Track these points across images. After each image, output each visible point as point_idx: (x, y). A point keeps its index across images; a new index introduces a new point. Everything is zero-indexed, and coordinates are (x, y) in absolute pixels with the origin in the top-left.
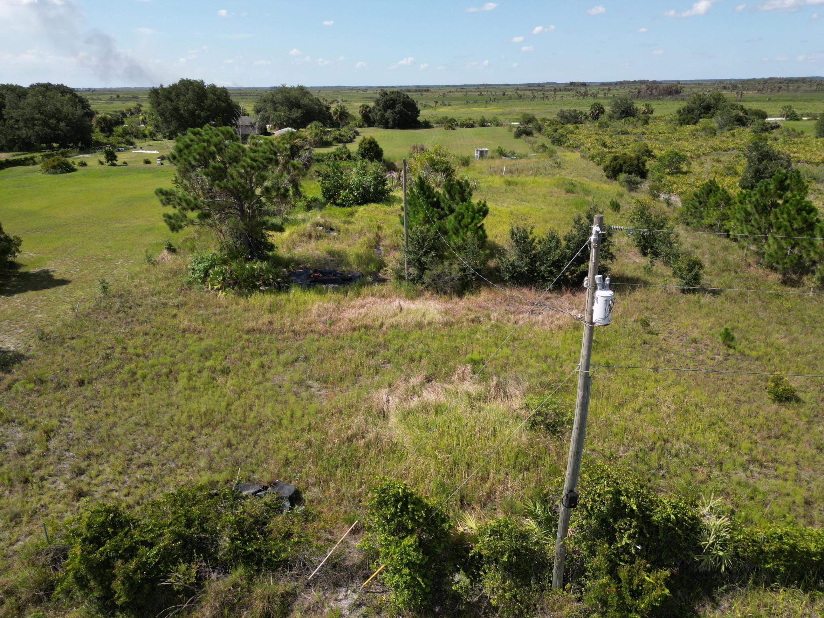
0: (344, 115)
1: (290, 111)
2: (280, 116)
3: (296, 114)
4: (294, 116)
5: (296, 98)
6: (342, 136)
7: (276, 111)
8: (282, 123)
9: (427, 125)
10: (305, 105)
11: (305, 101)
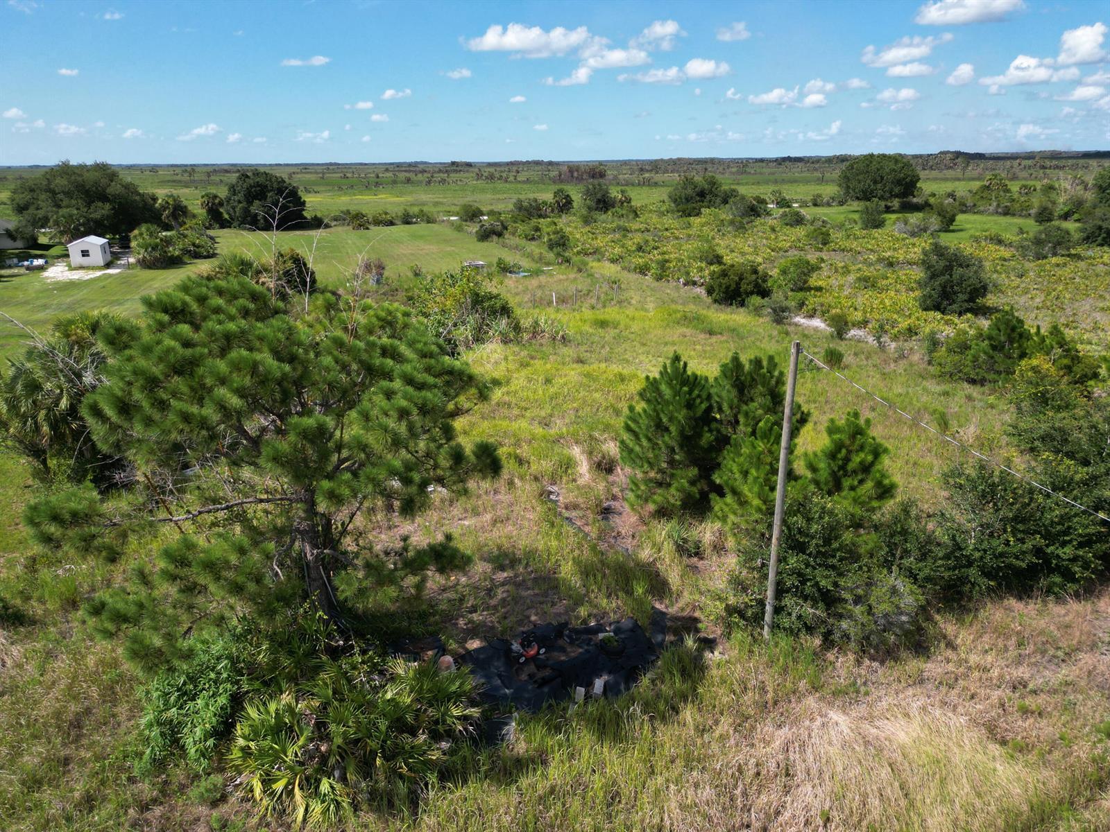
0: (179, 211)
1: (89, 205)
2: (71, 216)
3: (102, 211)
4: (97, 215)
5: (96, 183)
6: (198, 246)
7: (59, 207)
8: (76, 229)
9: (317, 223)
10: (116, 197)
11: (114, 189)
